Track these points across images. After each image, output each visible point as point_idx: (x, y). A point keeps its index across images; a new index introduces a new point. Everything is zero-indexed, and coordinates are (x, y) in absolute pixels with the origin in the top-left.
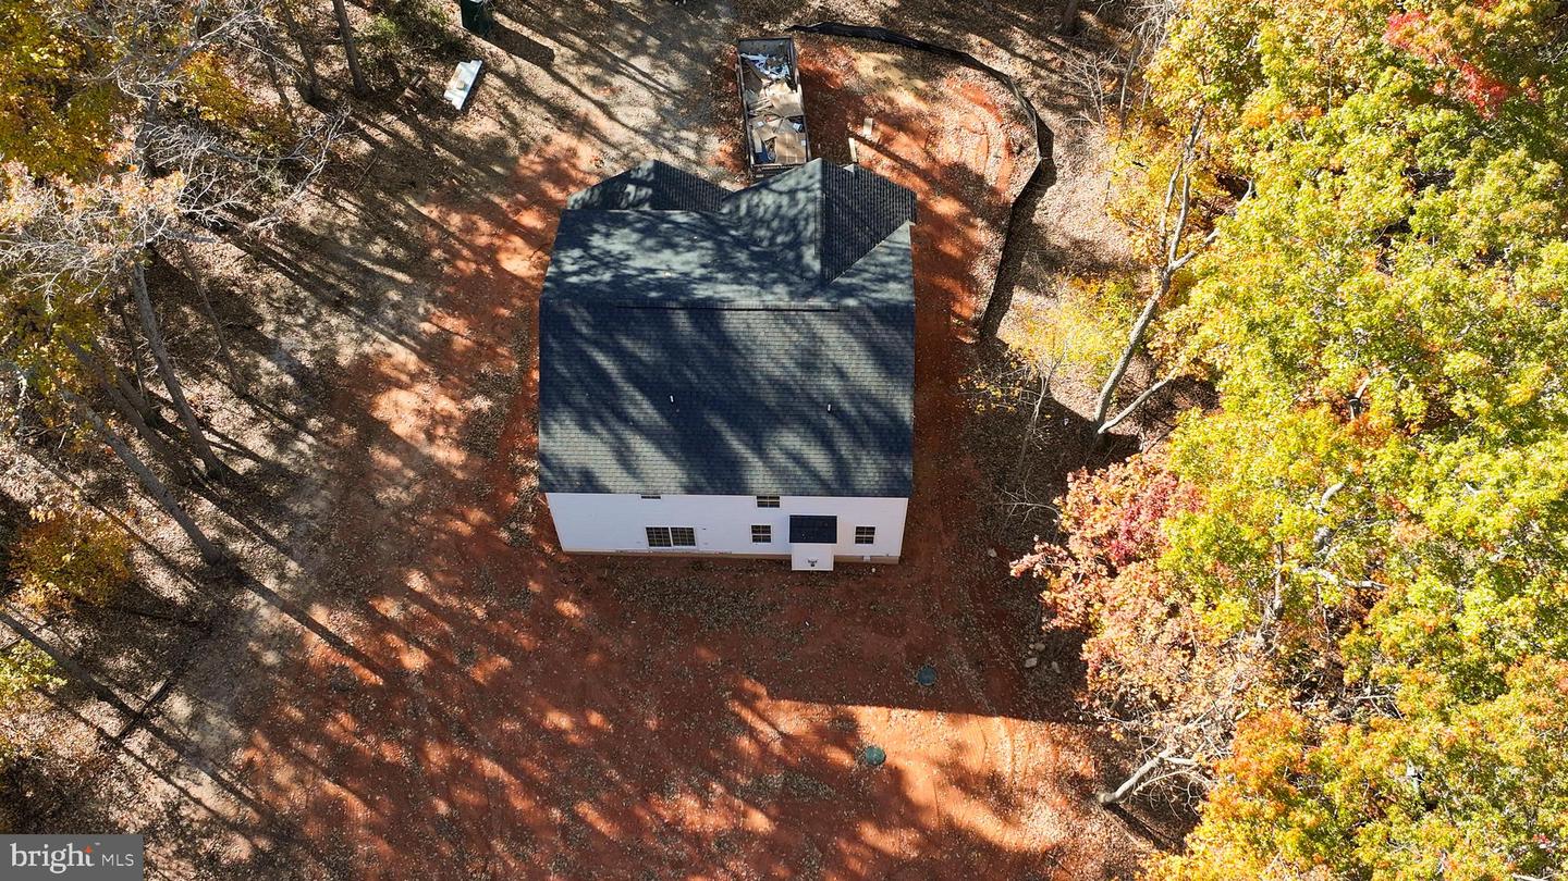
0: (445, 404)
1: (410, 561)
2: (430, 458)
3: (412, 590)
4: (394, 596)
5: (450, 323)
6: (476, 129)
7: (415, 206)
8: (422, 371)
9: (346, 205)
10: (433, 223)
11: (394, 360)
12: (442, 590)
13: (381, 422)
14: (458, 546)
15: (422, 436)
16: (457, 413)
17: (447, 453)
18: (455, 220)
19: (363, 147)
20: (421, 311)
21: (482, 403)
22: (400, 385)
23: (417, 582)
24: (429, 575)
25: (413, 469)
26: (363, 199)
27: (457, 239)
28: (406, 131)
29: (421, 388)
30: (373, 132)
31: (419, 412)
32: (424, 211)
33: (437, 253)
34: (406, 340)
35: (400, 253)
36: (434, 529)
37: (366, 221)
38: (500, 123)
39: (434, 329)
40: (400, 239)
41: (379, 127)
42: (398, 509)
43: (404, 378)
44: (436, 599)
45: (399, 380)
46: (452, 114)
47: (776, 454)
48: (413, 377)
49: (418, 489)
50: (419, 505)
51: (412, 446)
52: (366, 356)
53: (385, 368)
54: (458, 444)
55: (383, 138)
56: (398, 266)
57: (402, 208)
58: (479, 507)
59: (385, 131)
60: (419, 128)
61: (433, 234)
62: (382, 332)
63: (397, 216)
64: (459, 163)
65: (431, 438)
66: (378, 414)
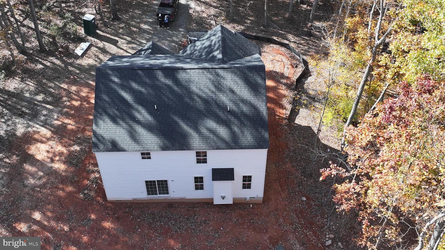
0: (60, 148)
1: (35, 208)
2: (52, 167)
3: (34, 219)
4: (26, 222)
5: (67, 121)
6: (86, 62)
7: (58, 84)
8: (52, 137)
9: (30, 83)
10: (65, 90)
11: (41, 133)
12: (49, 219)
13: (32, 155)
14: (59, 201)
15: (49, 160)
16: (65, 151)
17: (59, 166)
18: (74, 88)
19: (40, 66)
20: (55, 117)
21: (77, 148)
22: (42, 142)
23: (37, 216)
24: (44, 213)
25: (43, 172)
26: (37, 81)
27: (74, 94)
28: (58, 62)
29: (51, 143)
30: (45, 62)
31: (48, 152)
32: (62, 86)
33: (65, 99)
34: (47, 126)
35: (49, 99)
36: (49, 194)
37: (37, 88)
38: (96, 60)
39: (60, 123)
40: (51, 94)
41: (47, 61)
42: (33, 188)
43: (44, 139)
44: (46, 223)
45: (42, 140)
46: (77, 57)
47: (204, 131)
48: (48, 139)
49: (44, 180)
50: (44, 186)
51: (44, 164)
52: (29, 132)
53: (36, 136)
54: (64, 163)
55: (49, 64)
56: (48, 103)
57: (53, 85)
58: (71, 185)
59: (50, 62)
60: (63, 62)
61: (64, 93)
62: (38, 124)
63: (50, 87)
64: (78, 72)
65: (52, 161)
66: (30, 152)
